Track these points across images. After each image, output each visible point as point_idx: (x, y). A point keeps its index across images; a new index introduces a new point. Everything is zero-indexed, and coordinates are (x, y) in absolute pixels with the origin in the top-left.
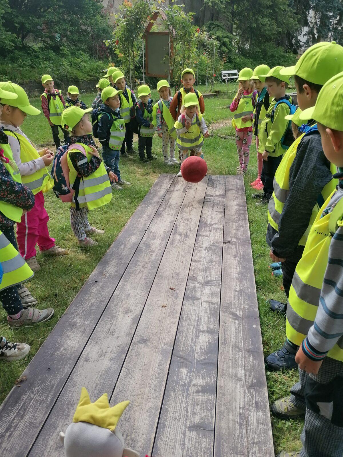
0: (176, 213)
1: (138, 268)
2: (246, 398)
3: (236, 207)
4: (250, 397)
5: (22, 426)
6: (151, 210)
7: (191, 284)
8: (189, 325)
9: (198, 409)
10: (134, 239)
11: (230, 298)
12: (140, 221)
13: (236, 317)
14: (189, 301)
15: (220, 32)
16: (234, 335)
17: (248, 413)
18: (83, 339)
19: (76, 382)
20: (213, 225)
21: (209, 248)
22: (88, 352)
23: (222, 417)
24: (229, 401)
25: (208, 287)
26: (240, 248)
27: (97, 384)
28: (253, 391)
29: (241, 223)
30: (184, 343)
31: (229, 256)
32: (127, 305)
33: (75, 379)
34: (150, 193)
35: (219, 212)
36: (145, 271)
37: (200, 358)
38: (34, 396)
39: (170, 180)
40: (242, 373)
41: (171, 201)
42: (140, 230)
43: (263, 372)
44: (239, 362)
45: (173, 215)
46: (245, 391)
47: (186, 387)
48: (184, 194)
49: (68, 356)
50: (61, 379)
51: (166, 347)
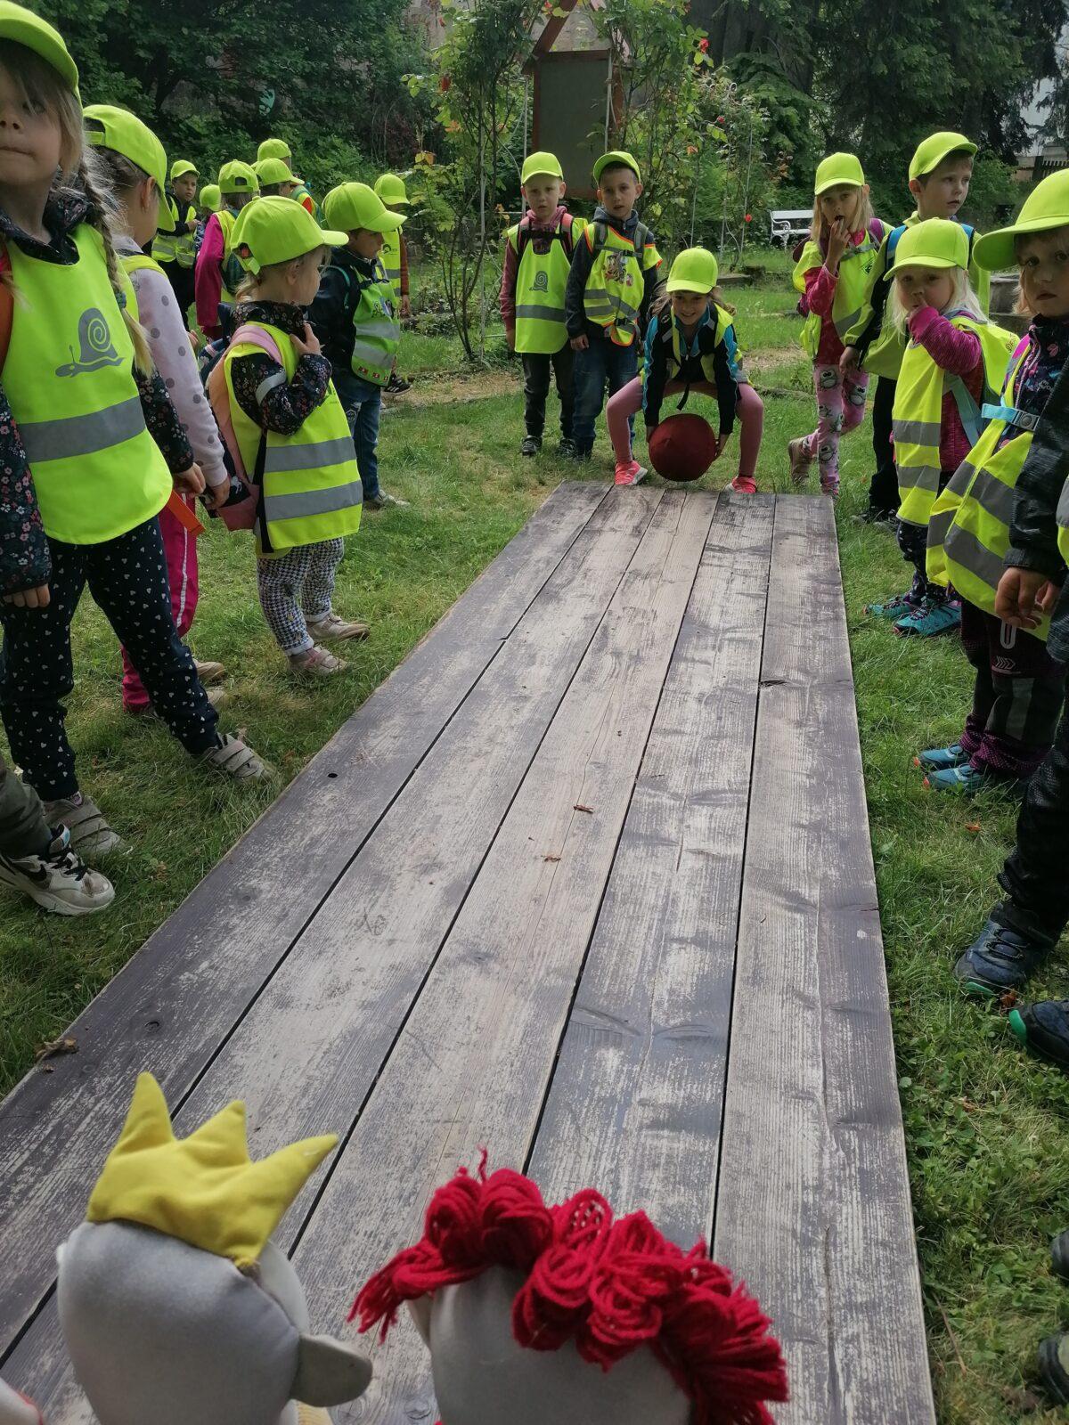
0: (606, 595)
1: (472, 744)
2: (826, 1157)
3: (807, 583)
4: (841, 1153)
5: (45, 1193)
6: (523, 583)
7: (645, 798)
8: (635, 919)
9: (655, 1180)
10: (465, 661)
11: (780, 844)
12: (487, 611)
13: (797, 903)
14: (636, 847)
15: (773, 88)
16: (790, 958)
17: (834, 1207)
18: (274, 940)
19: (242, 1067)
20: (727, 630)
21: (713, 696)
22: (288, 979)
23: (739, 1211)
24: (765, 1163)
25: (705, 810)
26: (817, 701)
27: (309, 1077)
28: (852, 1138)
29: (821, 630)
30: (616, 972)
31: (778, 723)
32: (428, 847)
33: (238, 1060)
34: (524, 535)
35: (748, 595)
36: (494, 754)
37: (667, 1021)
38: (95, 1104)
39: (590, 500)
40: (814, 1076)
41: (590, 558)
42: (487, 636)
43: (888, 1079)
44: (806, 1040)
45: (597, 598)
46: (823, 1133)
47: (614, 1107)
48: (636, 541)
49: (221, 987)
50: (192, 1056)
51: (553, 981)
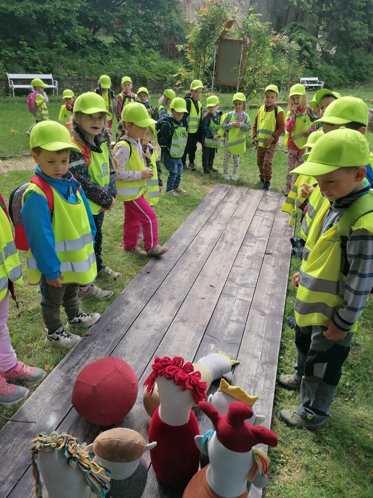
0: (226, 223)
1: (184, 266)
2: (258, 370)
3: (285, 223)
4: (262, 370)
6: (202, 218)
8: (222, 315)
10: (184, 242)
11: (262, 299)
12: (191, 227)
13: (263, 314)
14: (225, 297)
15: (304, 35)
16: (259, 327)
17: (258, 380)
19: (128, 341)
20: (259, 237)
21: (251, 257)
22: (138, 323)
24: (244, 370)
25: (244, 289)
26: (280, 260)
27: (143, 344)
28: (265, 367)
29: (286, 239)
30: (216, 327)
31: (268, 266)
32: (172, 293)
34: (204, 202)
35: (267, 226)
36: (190, 270)
37: (227, 339)
38: (96, 346)
39: (225, 191)
41: (222, 211)
42: (191, 235)
43: (276, 356)
44: (259, 345)
45: (223, 224)
46: (259, 365)
48: (237, 206)
49: (123, 323)
50: (117, 338)
51: (201, 328)
